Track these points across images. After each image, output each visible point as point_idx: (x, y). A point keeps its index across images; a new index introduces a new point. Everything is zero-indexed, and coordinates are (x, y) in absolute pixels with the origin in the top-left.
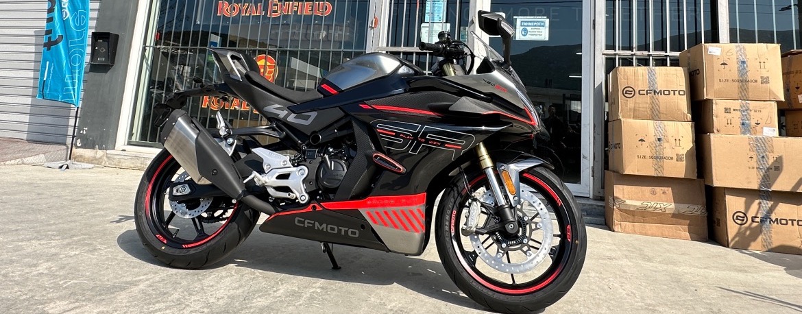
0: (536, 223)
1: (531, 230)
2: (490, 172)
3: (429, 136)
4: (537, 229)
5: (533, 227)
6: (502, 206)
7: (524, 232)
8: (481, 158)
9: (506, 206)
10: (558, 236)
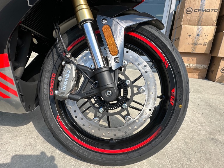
0: (139, 87)
1: (133, 94)
2: (89, 27)
4: (139, 93)
8: (78, 8)
10: (159, 97)
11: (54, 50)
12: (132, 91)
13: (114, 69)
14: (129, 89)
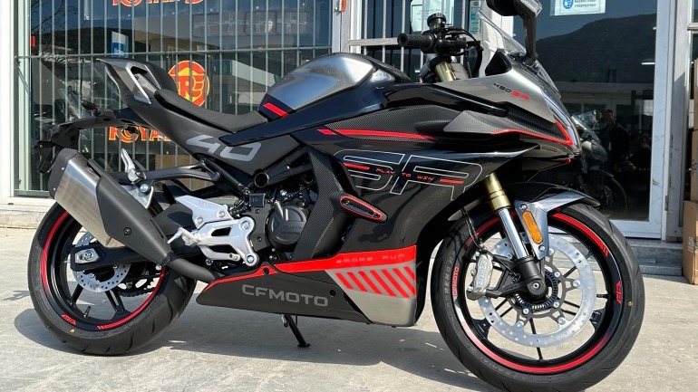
0: (572, 281)
1: (565, 290)
2: (506, 214)
3: (417, 169)
4: (573, 288)
5: (568, 285)
6: (523, 259)
7: (555, 291)
8: (492, 196)
9: (528, 259)
10: (604, 296)
11: (457, 238)
12: (564, 286)
13: (539, 258)
14: (560, 286)
